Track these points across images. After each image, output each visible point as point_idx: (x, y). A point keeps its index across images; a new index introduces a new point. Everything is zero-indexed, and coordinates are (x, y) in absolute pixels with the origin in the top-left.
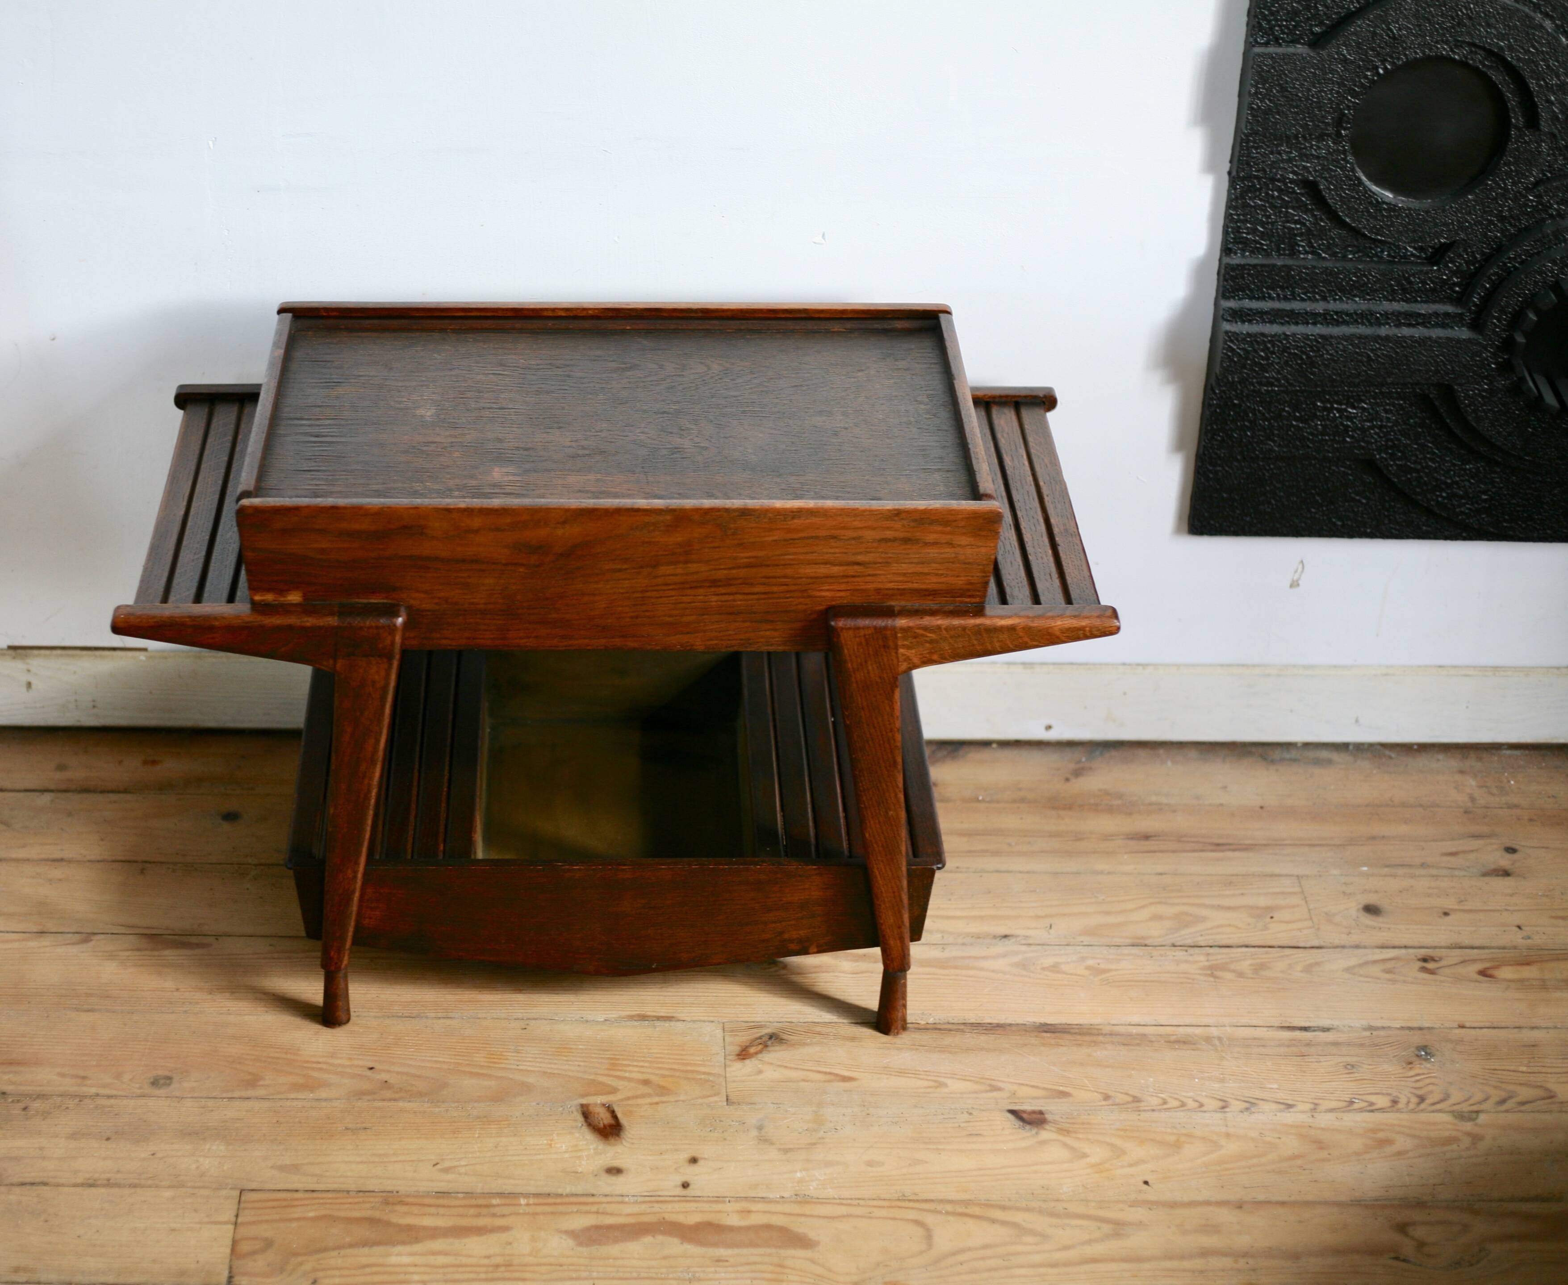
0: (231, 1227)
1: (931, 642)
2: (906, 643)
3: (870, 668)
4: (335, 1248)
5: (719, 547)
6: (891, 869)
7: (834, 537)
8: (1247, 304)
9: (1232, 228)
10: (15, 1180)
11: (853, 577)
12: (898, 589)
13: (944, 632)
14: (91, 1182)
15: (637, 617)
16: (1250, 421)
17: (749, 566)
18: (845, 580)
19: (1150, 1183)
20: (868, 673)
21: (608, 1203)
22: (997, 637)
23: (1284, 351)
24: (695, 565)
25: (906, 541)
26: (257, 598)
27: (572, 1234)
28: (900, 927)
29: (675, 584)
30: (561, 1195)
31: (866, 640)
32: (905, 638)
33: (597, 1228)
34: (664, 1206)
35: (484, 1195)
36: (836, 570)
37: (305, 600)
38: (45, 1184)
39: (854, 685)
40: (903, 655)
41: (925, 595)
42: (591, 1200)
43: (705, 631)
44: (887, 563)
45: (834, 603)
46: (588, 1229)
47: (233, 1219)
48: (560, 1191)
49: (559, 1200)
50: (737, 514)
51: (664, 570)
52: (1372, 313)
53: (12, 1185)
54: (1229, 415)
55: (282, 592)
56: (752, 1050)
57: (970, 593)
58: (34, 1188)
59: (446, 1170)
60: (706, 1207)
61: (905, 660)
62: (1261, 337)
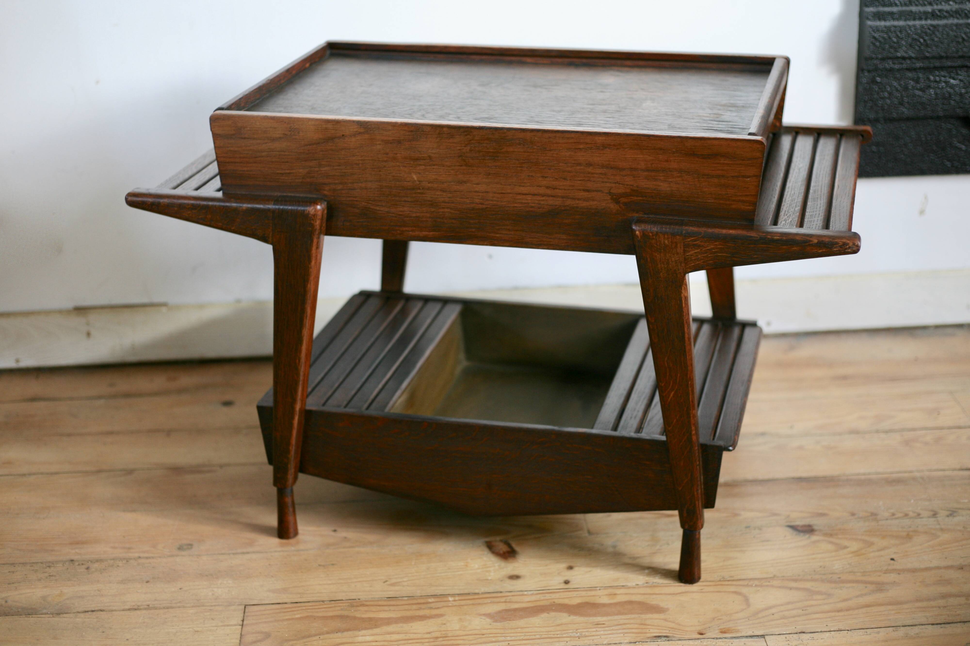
0: (241, 627)
4: (315, 635)
8: (881, 9)
10: (80, 610)
14: (136, 607)
16: (888, 93)
19: (895, 559)
21: (513, 596)
23: (909, 37)
27: (489, 615)
30: (478, 594)
33: (507, 611)
34: (553, 596)
35: (421, 597)
38: (101, 611)
42: (500, 595)
46: (500, 612)
47: (241, 623)
48: (477, 591)
49: (476, 597)
52: (962, 10)
53: (78, 612)
54: (875, 90)
58: (94, 613)
59: (393, 585)
60: (584, 593)
62: (893, 29)
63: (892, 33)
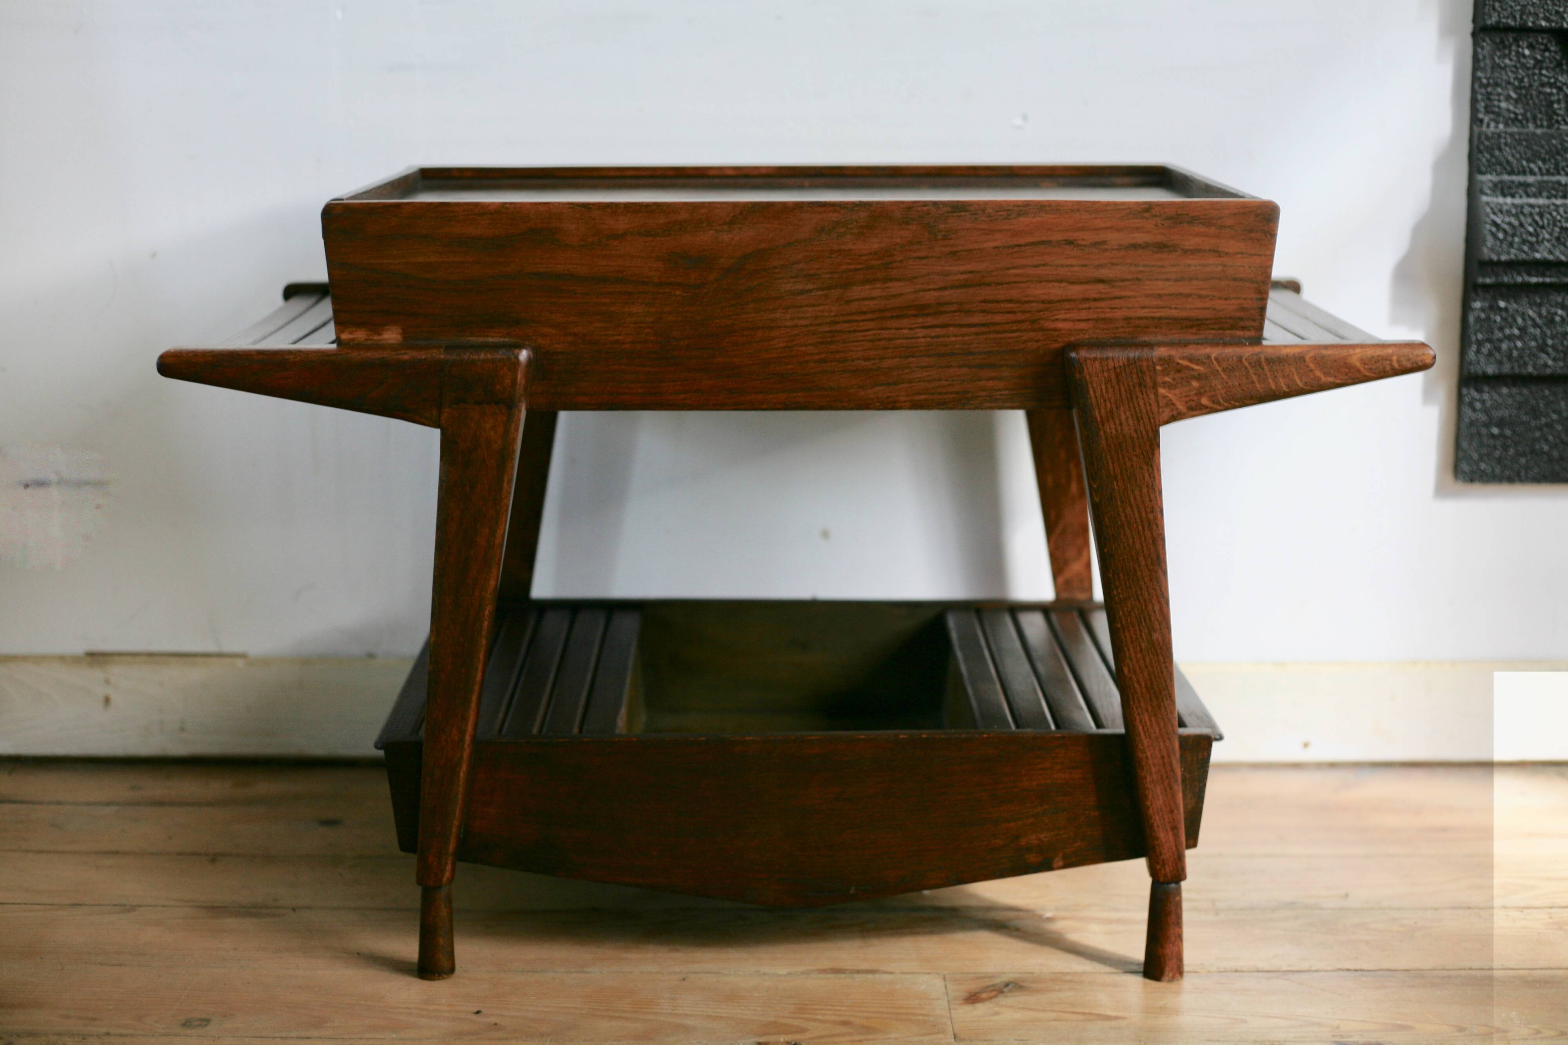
1: (1199, 377)
2: (1167, 379)
3: (1123, 417)
5: (926, 258)
6: (1158, 723)
7: (1070, 243)
8: (1506, 177)
9: (1482, 94)
11: (1095, 300)
12: (1153, 318)
13: (1214, 362)
15: (824, 361)
16: (1519, 329)
17: (964, 285)
18: (1087, 305)
20: (1121, 424)
22: (1282, 371)
23: (1555, 225)
24: (897, 284)
25: (1161, 247)
26: (344, 336)
28: (1172, 812)
29: (872, 312)
31: (1117, 376)
32: (1165, 372)
36: (1075, 291)
37: (404, 338)
39: (1104, 442)
40: (1164, 397)
41: (1187, 327)
43: (910, 381)
44: (1138, 279)
45: (1072, 339)
50: (949, 209)
51: (857, 291)
54: (1495, 321)
55: (375, 327)
56: (984, 996)
57: (1242, 324)
61: (1167, 405)
62: (1527, 210)
63: (1524, 215)
